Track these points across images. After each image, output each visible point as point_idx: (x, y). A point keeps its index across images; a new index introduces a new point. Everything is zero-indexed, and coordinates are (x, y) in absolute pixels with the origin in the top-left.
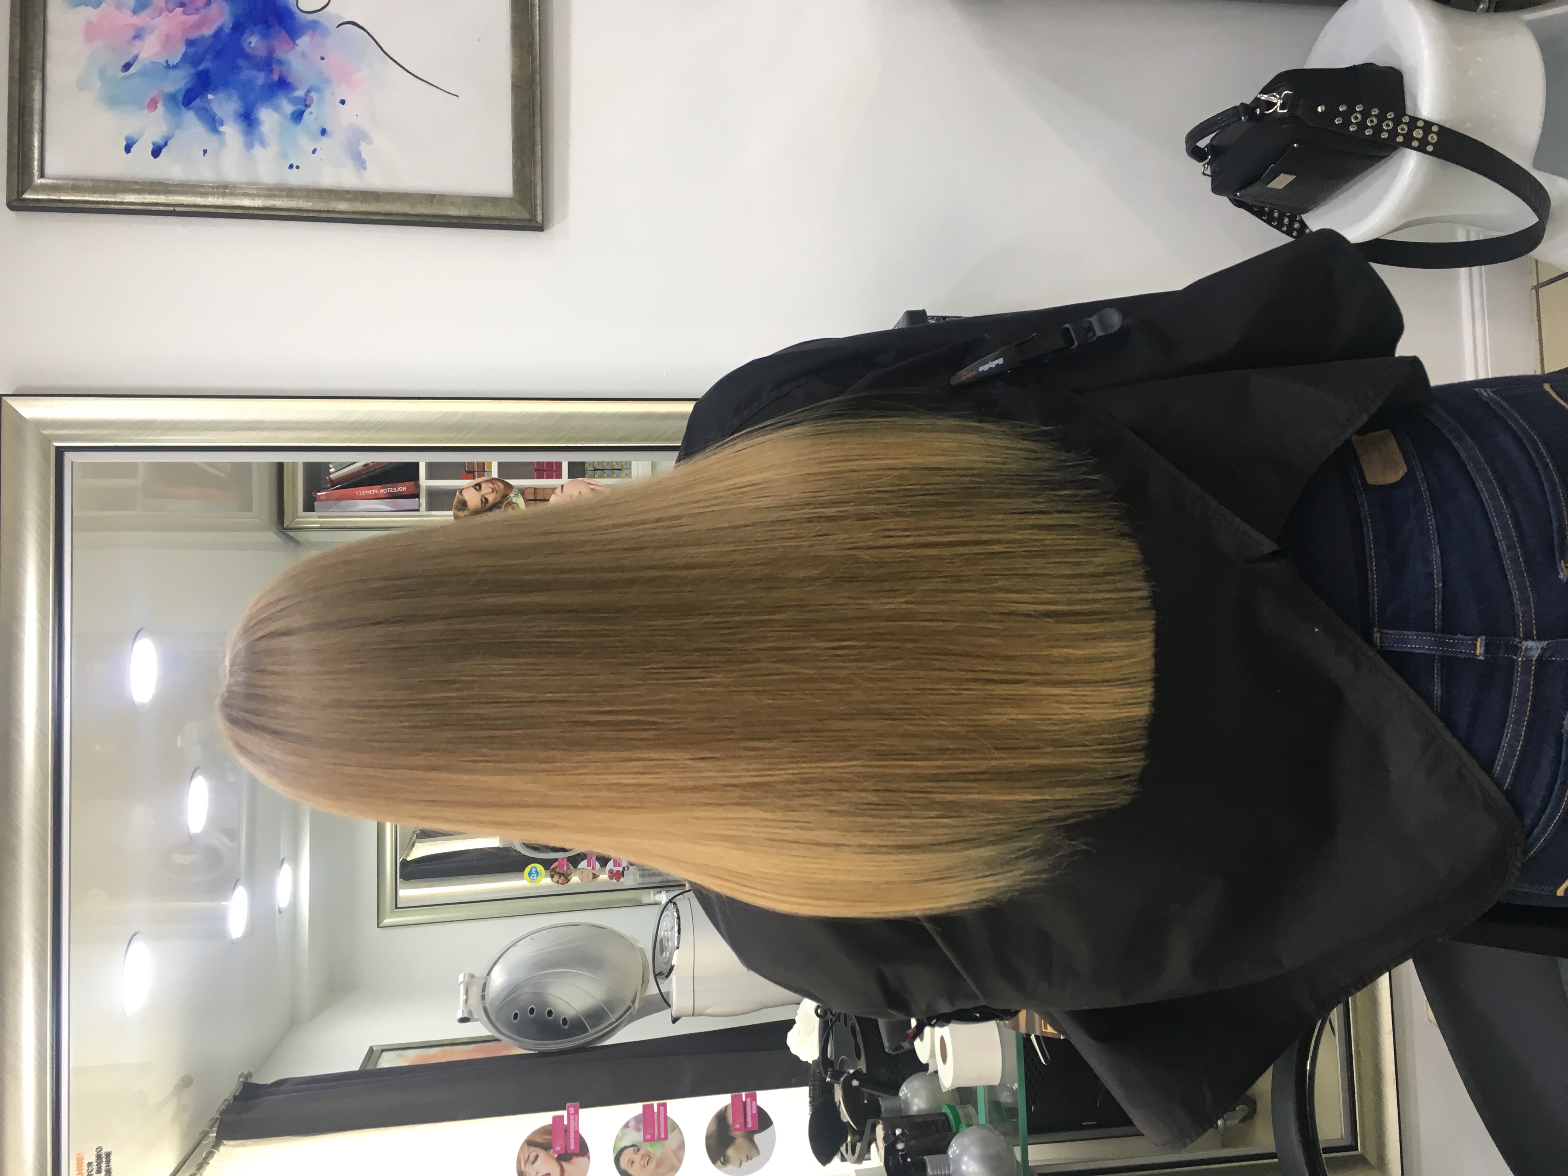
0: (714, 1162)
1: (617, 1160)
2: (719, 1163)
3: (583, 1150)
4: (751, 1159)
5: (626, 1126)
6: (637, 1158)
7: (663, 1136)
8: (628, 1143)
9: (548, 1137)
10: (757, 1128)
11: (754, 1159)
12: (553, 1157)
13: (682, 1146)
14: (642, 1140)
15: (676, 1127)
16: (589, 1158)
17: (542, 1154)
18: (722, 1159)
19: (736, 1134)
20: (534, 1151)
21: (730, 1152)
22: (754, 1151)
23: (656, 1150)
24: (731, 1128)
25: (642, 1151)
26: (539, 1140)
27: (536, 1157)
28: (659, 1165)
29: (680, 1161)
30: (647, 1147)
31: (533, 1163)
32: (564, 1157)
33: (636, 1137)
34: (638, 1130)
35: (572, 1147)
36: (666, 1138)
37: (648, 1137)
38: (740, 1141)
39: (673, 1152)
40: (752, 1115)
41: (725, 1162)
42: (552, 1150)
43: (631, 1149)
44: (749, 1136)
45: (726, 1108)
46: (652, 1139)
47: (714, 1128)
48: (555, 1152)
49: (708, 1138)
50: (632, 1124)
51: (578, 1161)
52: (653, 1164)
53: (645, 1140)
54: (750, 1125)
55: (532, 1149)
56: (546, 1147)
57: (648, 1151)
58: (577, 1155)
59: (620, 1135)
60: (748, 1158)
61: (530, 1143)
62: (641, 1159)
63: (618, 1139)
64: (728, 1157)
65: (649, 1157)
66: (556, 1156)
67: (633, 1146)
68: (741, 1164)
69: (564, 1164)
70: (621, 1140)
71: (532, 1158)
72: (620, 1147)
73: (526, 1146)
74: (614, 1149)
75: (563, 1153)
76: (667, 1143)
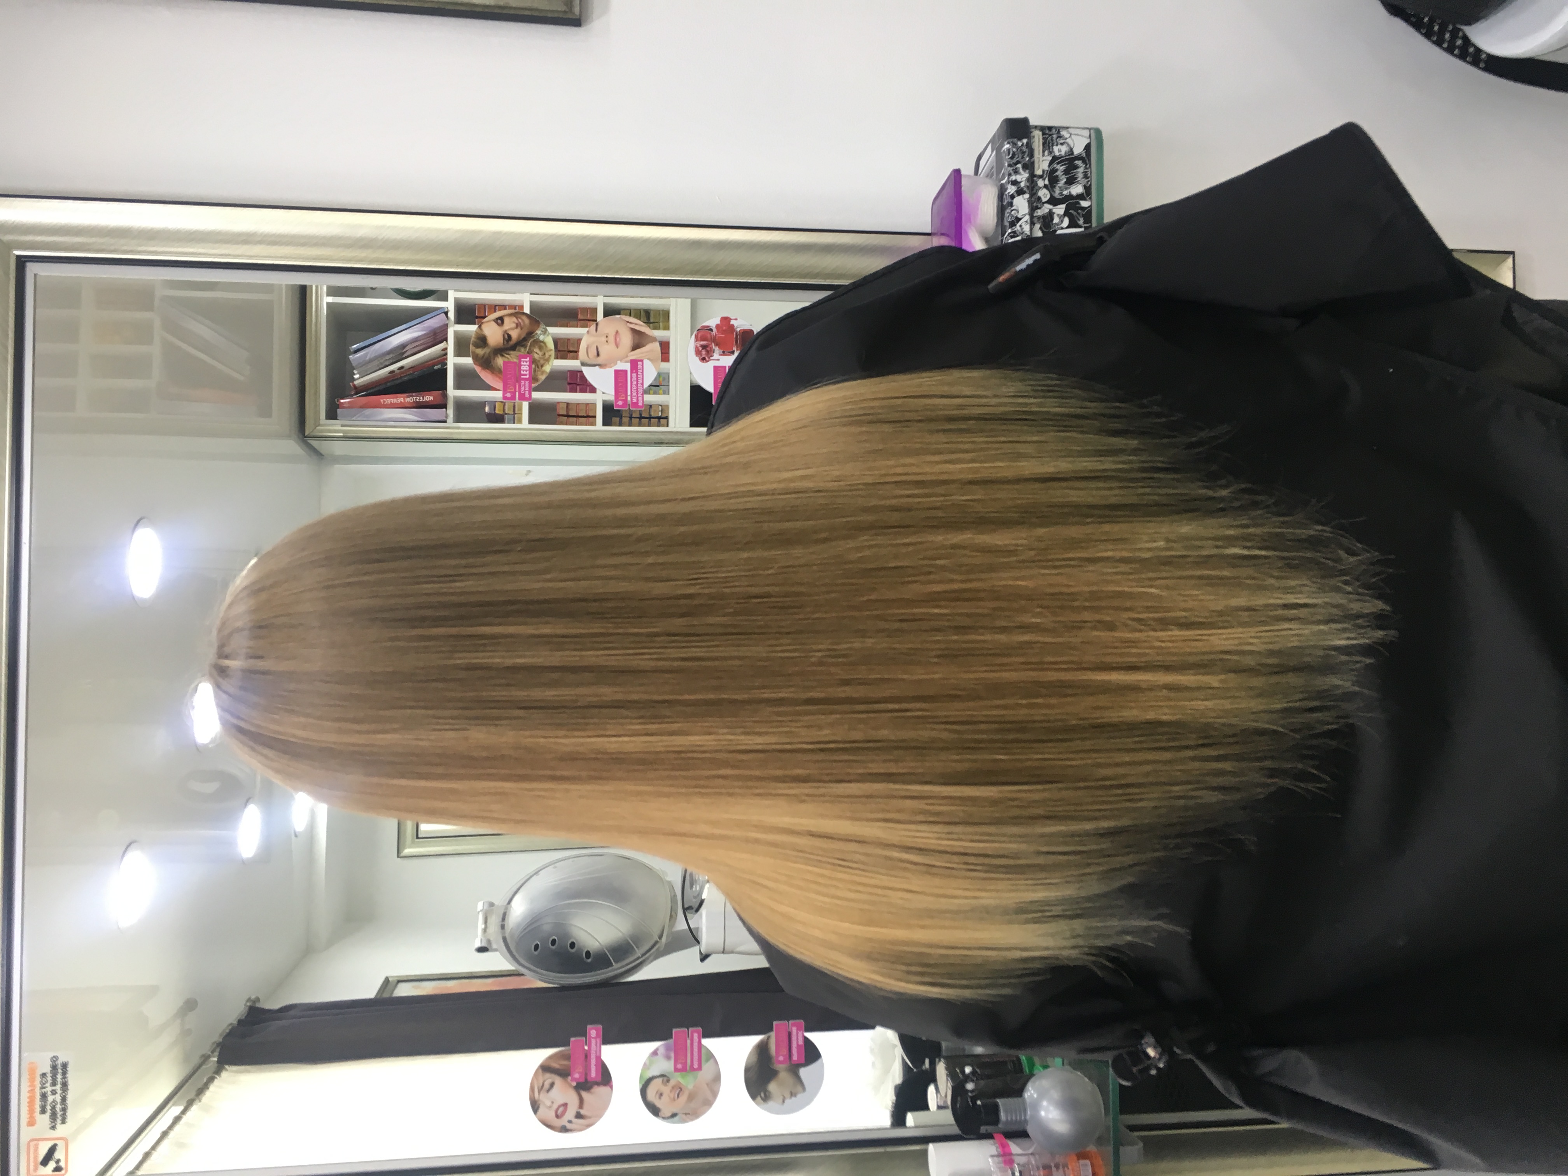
0: (753, 1096)
1: (643, 1092)
2: (759, 1098)
3: (605, 1078)
4: (795, 1096)
5: (655, 1053)
6: (666, 1089)
7: (696, 1066)
8: (656, 1073)
9: (566, 1063)
10: (803, 1061)
11: (799, 1096)
12: (570, 1085)
13: (717, 1078)
14: (673, 1069)
15: (711, 1056)
16: (611, 1087)
17: (558, 1080)
18: (762, 1095)
19: (779, 1067)
20: (549, 1078)
21: (772, 1087)
22: (799, 1088)
23: (688, 1082)
24: (774, 1060)
25: (672, 1082)
26: (555, 1065)
27: (552, 1085)
28: (691, 1097)
29: (715, 1094)
30: (678, 1078)
31: (548, 1091)
32: (583, 1086)
33: (666, 1068)
34: (668, 1058)
35: (593, 1074)
36: (700, 1068)
37: (679, 1066)
38: (784, 1075)
39: (707, 1084)
40: (798, 1046)
41: (766, 1098)
42: (570, 1078)
43: (660, 1080)
44: (794, 1070)
45: (769, 1037)
46: (684, 1069)
47: (755, 1059)
48: (573, 1079)
49: (747, 1070)
50: (661, 1052)
51: (600, 1090)
52: (684, 1098)
53: (676, 1070)
54: (795, 1057)
55: (548, 1075)
56: (564, 1074)
57: (679, 1082)
58: (598, 1084)
59: (648, 1063)
60: (793, 1094)
61: (545, 1068)
62: (671, 1091)
63: (646, 1067)
64: (770, 1092)
65: (679, 1089)
66: (574, 1084)
67: (662, 1076)
68: (784, 1101)
69: (584, 1094)
70: (649, 1069)
71: (547, 1085)
72: (649, 1074)
73: (540, 1071)
74: (641, 1077)
75: (583, 1080)
76: (700, 1074)
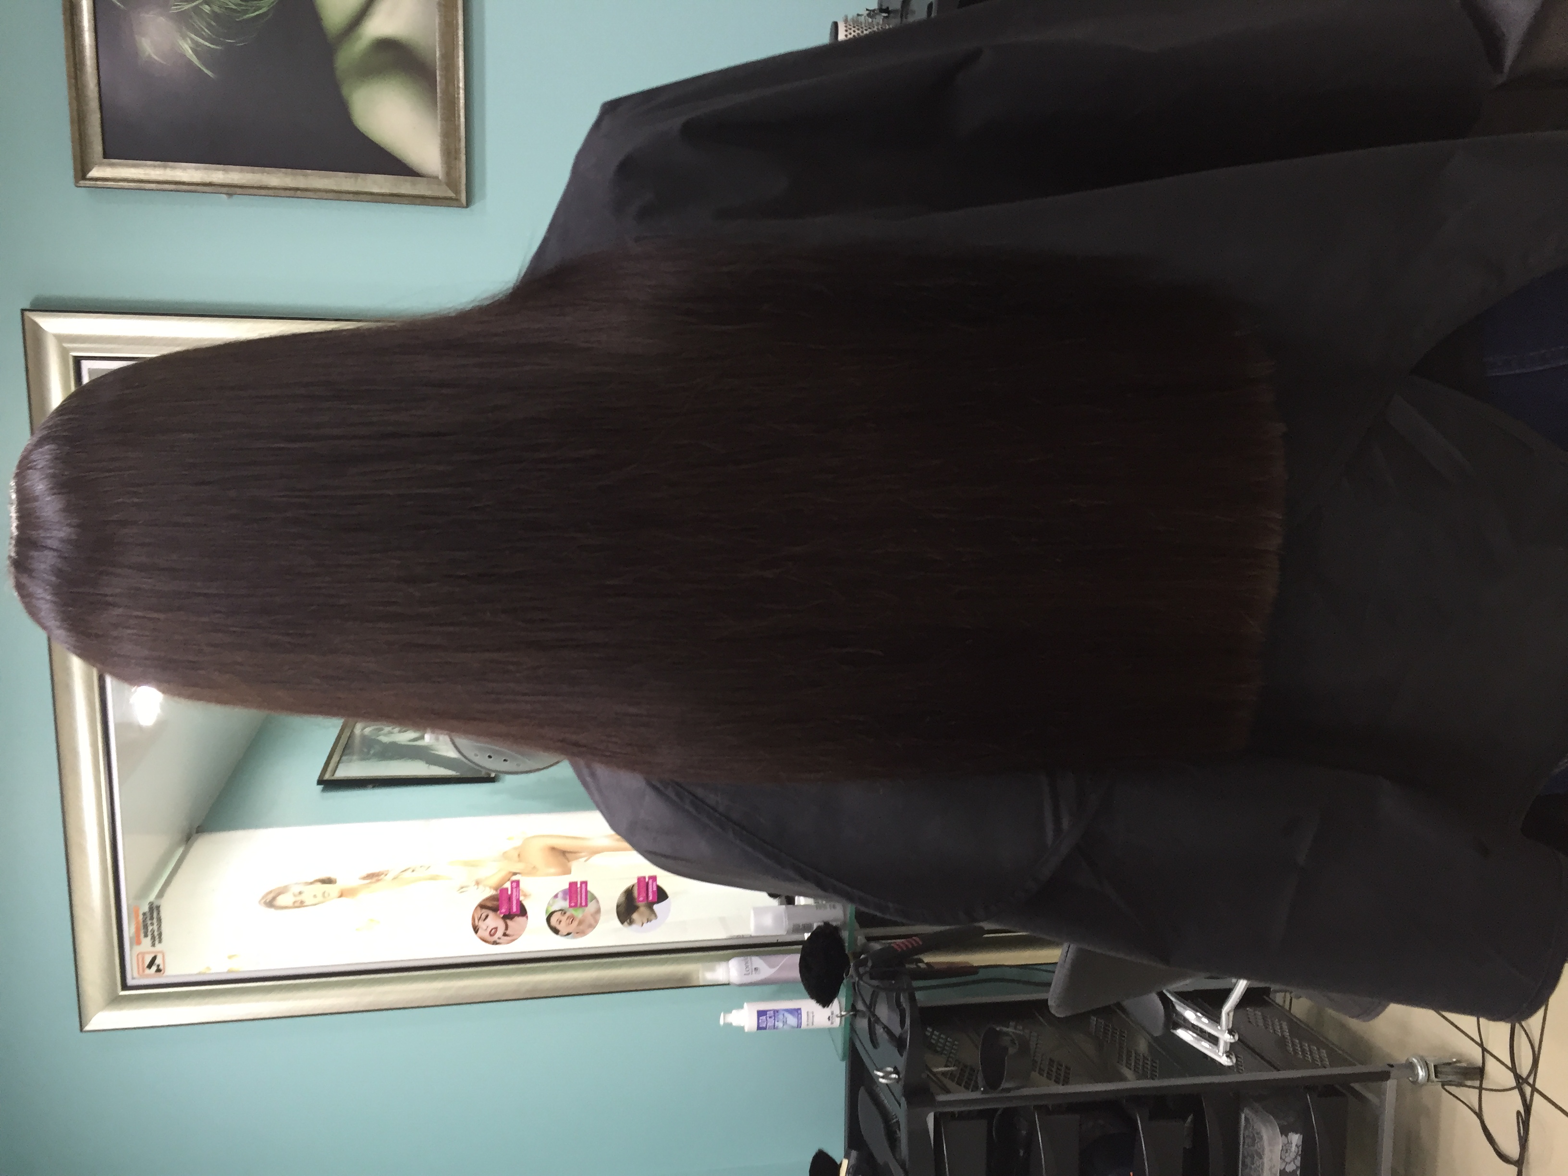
0: (622, 922)
1: (548, 920)
2: (626, 923)
3: (523, 912)
4: (651, 921)
5: (556, 896)
6: (564, 918)
7: (584, 904)
8: (556, 909)
9: (495, 903)
10: (656, 900)
11: (653, 921)
12: (499, 916)
13: (598, 911)
14: (568, 906)
15: (594, 898)
16: (527, 917)
17: (491, 915)
18: (628, 921)
19: (640, 904)
20: (485, 912)
21: (635, 916)
22: (653, 916)
23: (578, 914)
24: (637, 901)
25: (568, 914)
26: (489, 904)
27: (487, 916)
28: (580, 923)
29: (597, 922)
30: (572, 912)
31: (485, 919)
32: (508, 917)
33: (565, 904)
34: (565, 899)
35: (514, 909)
36: (586, 905)
37: (573, 904)
38: (643, 909)
39: (592, 915)
40: (653, 891)
41: (631, 923)
42: (499, 912)
43: (560, 912)
44: (650, 906)
45: (633, 886)
46: (576, 906)
47: (623, 899)
48: (501, 913)
49: (618, 906)
50: (560, 895)
51: (519, 920)
52: (575, 923)
53: (570, 907)
54: (651, 898)
55: (484, 910)
56: (495, 909)
57: (572, 914)
58: (518, 916)
59: (551, 902)
60: (649, 920)
61: (482, 906)
62: (567, 919)
64: (633, 920)
65: (572, 919)
66: (502, 916)
67: (560, 910)
68: (642, 924)
69: (509, 922)
70: (552, 906)
71: (483, 916)
72: (551, 910)
73: (479, 908)
74: (547, 911)
75: (507, 914)
76: (587, 909)
